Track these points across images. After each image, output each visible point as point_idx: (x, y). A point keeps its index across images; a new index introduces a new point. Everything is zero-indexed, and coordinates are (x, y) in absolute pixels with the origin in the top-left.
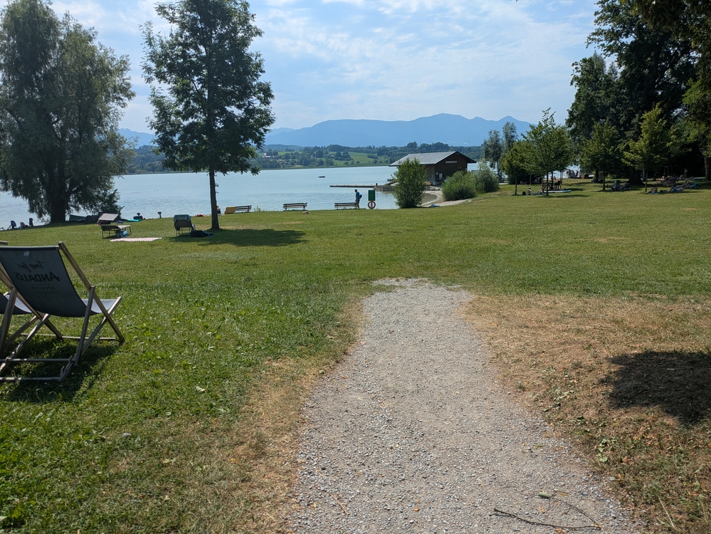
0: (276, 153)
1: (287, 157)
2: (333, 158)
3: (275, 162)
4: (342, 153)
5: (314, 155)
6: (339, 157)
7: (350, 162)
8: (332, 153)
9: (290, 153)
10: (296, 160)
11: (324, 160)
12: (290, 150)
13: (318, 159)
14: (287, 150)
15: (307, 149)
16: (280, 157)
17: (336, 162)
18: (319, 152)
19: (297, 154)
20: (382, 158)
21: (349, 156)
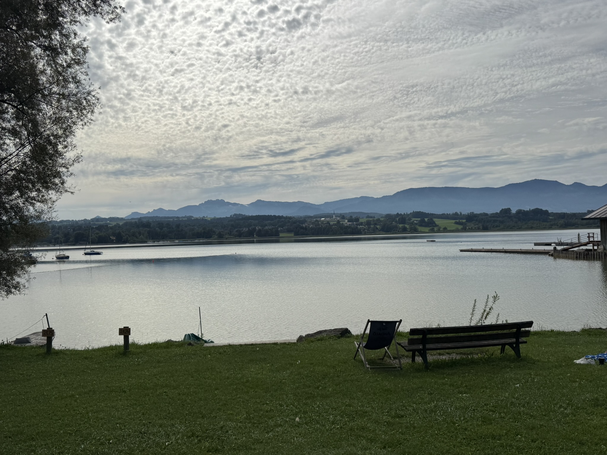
0: (357, 220)
1: (368, 223)
2: (416, 224)
3: (357, 227)
4: (426, 219)
5: (396, 222)
6: (422, 224)
7: (436, 229)
8: (416, 220)
9: (371, 219)
10: (378, 227)
11: (407, 226)
12: (371, 217)
13: (401, 226)
14: (368, 217)
15: (389, 216)
16: (361, 224)
17: (420, 229)
18: (402, 219)
19: (378, 220)
20: (471, 225)
21: (434, 223)
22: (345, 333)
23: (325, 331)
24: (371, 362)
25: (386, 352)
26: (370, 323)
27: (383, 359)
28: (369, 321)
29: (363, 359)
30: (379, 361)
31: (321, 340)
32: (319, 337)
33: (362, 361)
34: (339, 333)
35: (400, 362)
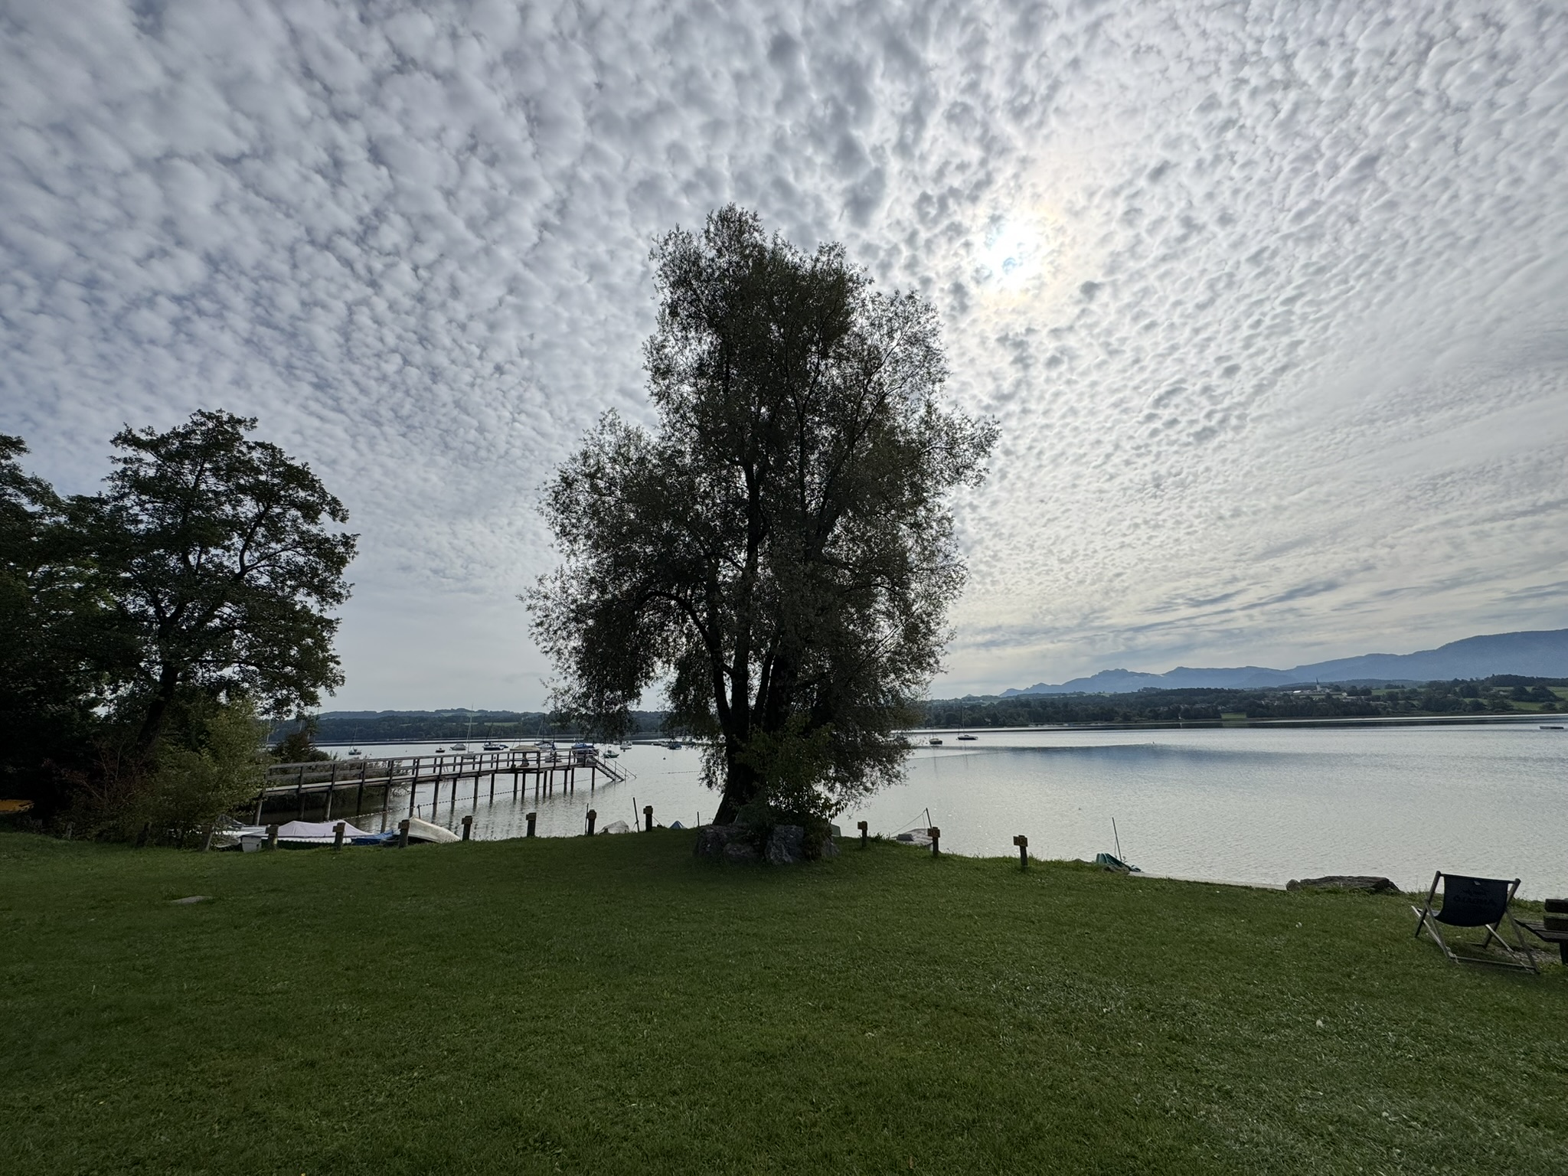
0: (1367, 692)
1: (1392, 697)
2: (1506, 697)
3: (1369, 705)
4: (1529, 689)
5: (1455, 693)
6: (1520, 695)
7: (1558, 706)
9: (1396, 690)
10: (1415, 703)
11: (1485, 702)
12: (1397, 687)
13: (1467, 700)
14: (1389, 686)
15: (1433, 685)
16: (1378, 698)
17: (1516, 705)
18: (1470, 689)
19: (1414, 691)
21: (1551, 694)
22: (1383, 886)
23: (1341, 878)
24: (1456, 948)
25: (1491, 935)
26: (1442, 879)
27: (1485, 946)
28: (1439, 875)
29: (1439, 940)
30: (1477, 950)
31: (1335, 892)
32: (1329, 886)
33: (1436, 943)
34: (1369, 885)
35: (1530, 957)
